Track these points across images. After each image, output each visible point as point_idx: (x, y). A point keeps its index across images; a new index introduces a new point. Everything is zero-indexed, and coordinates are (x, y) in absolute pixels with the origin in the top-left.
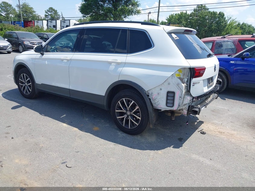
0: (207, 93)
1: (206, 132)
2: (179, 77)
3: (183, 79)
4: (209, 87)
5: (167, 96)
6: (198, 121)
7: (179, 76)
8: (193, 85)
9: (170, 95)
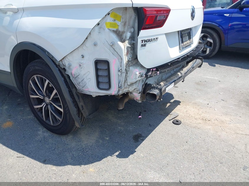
0: (178, 59)
1: (182, 120)
2: (115, 29)
3: (123, 32)
4: (183, 48)
5: (97, 70)
6: (172, 101)
7: (114, 27)
8: (142, 46)
9: (101, 66)
